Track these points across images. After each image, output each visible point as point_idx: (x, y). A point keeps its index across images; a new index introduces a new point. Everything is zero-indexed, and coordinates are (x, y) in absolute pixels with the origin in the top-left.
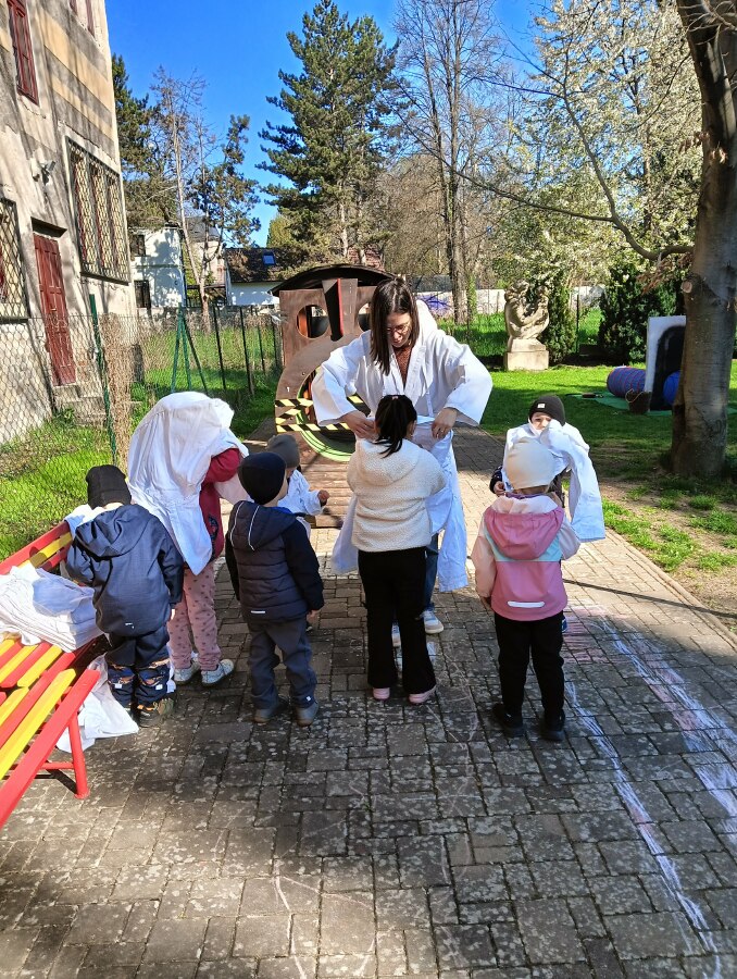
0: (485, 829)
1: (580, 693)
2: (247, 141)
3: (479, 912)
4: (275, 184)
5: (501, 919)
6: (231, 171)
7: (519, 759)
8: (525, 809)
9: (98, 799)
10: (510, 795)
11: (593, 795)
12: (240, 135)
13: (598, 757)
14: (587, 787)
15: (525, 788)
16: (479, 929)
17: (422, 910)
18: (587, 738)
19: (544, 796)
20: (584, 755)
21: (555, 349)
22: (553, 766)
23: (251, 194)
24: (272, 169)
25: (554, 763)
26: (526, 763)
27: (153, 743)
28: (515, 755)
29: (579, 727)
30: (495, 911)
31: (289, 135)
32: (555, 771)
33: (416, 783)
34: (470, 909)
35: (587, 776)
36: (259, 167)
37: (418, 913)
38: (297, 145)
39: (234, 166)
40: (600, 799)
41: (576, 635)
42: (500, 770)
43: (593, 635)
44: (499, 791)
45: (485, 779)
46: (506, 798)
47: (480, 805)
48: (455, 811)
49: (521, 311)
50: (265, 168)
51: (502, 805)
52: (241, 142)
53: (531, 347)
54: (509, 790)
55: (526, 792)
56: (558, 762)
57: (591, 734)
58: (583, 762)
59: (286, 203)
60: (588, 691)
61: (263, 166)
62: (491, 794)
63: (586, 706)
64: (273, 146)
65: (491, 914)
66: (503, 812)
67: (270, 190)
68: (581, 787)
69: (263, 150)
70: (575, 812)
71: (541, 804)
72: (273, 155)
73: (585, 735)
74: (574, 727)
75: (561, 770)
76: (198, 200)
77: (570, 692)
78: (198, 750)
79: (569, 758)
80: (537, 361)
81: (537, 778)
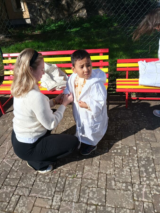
3: (14, 201)
5: (8, 206)
16: (9, 199)
17: (24, 185)
33: (86, 196)
34: (17, 198)
65: (12, 204)
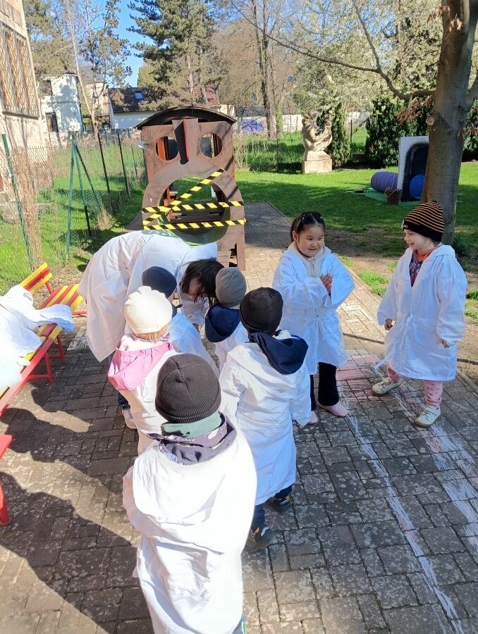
0: (297, 540)
1: (361, 425)
2: (120, 11)
3: (294, 611)
4: (141, 42)
5: (310, 616)
6: (110, 33)
7: (319, 481)
8: (325, 522)
9: (17, 525)
10: (313, 511)
11: (373, 508)
12: (115, 6)
13: (375, 477)
14: (368, 502)
15: (325, 505)
16: (294, 625)
17: (253, 610)
18: (366, 461)
19: (339, 510)
20: (365, 476)
21: (336, 158)
22: (343, 486)
23: (124, 49)
24: (139, 31)
25: (344, 483)
26: (325, 484)
27: (57, 477)
28: (316, 477)
29: (360, 453)
30: (306, 610)
31: (149, 7)
32: (345, 490)
34: (287, 609)
35: (367, 493)
36: (130, 30)
37: (250, 613)
38: (155, 14)
39: (112, 29)
40: (377, 511)
41: (357, 379)
42: (307, 490)
43: (368, 379)
44: (306, 507)
45: (296, 498)
46: (311, 514)
47: (293, 521)
48: (275, 526)
49: (313, 132)
50: (133, 30)
51: (308, 519)
52: (116, 12)
53: (320, 157)
54: (313, 506)
55: (325, 508)
56: (347, 482)
57: (369, 458)
58: (364, 482)
59: (150, 55)
60: (366, 424)
61: (132, 30)
62: (300, 510)
63: (365, 435)
64: (139, 15)
65: (302, 612)
66: (309, 525)
67: (138, 47)
68: (364, 502)
69: (132, 17)
70: (361, 523)
71: (336, 517)
72: (139, 21)
73: (365, 459)
74: (357, 453)
75: (349, 488)
76: (88, 55)
77: (354, 424)
78: (90, 482)
79: (354, 478)
80: (324, 166)
81: (332, 496)
